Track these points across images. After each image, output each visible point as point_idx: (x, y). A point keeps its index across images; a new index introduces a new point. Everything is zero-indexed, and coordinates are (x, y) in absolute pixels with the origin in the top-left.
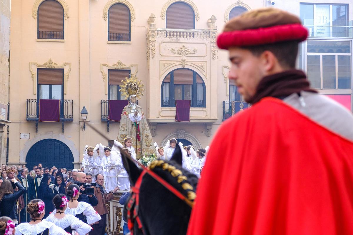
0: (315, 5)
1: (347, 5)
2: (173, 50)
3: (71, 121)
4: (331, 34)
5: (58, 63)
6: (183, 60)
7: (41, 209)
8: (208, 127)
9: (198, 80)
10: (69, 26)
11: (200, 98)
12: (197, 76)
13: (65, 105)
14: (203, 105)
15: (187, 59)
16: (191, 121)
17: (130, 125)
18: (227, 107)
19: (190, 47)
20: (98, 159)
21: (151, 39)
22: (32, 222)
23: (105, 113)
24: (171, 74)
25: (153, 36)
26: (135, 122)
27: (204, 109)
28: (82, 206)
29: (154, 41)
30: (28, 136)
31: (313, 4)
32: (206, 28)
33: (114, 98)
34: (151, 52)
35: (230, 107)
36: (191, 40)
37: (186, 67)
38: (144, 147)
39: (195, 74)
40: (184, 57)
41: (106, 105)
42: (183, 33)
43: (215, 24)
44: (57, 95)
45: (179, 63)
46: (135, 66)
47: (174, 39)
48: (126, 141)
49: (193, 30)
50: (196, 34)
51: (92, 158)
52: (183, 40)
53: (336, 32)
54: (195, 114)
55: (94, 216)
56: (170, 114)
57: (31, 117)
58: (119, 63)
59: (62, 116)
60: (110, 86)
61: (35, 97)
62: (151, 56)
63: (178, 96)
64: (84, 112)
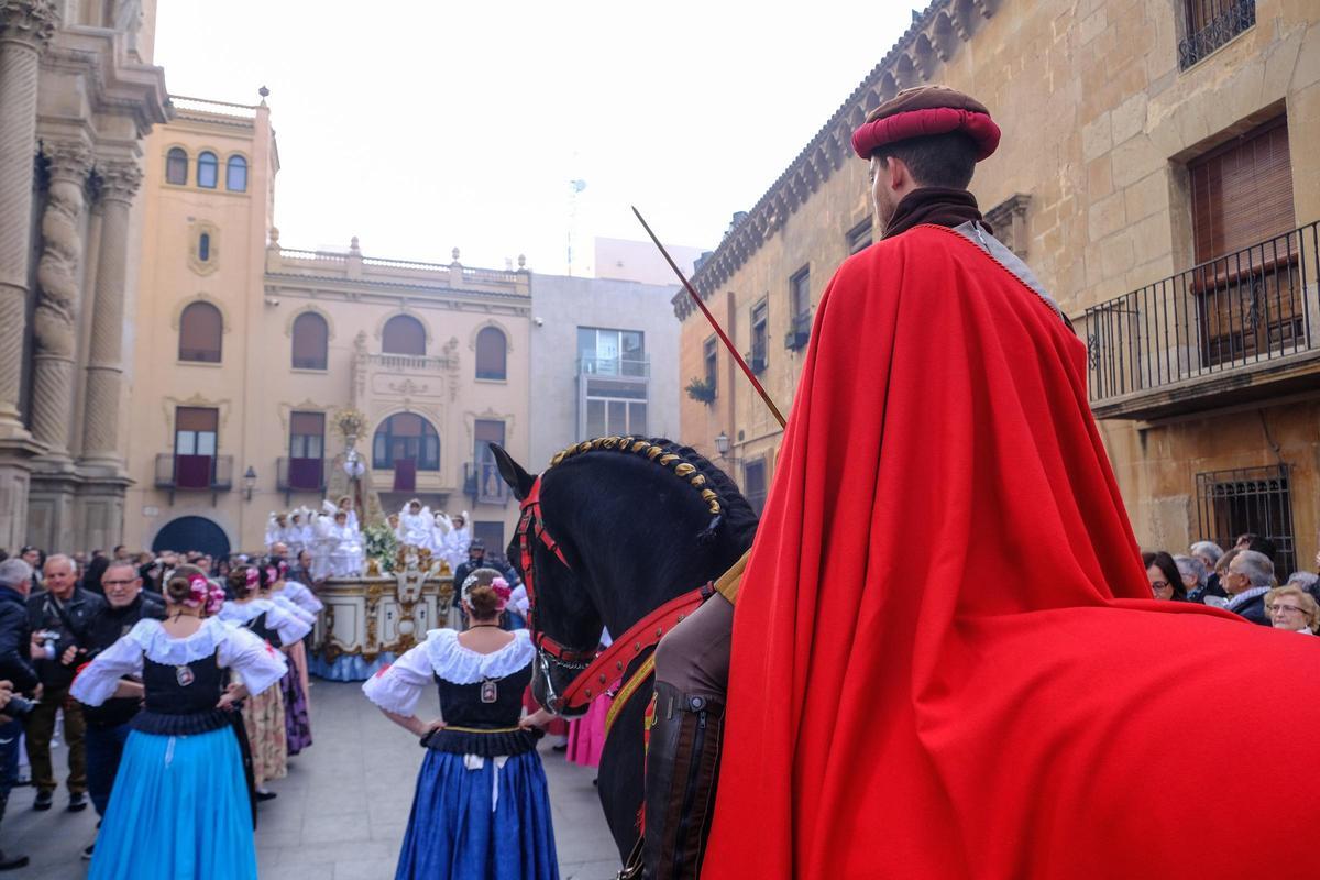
0: (598, 332)
1: (642, 334)
2: (392, 385)
3: (227, 488)
4: (620, 372)
5: (210, 398)
6: (408, 401)
7: (252, 581)
8: (443, 500)
9: (429, 432)
10: (230, 345)
11: (431, 457)
12: (428, 426)
13: (220, 464)
14: (435, 467)
15: (414, 399)
16: (418, 491)
17: (345, 481)
18: (471, 471)
19: (418, 382)
20: (294, 530)
21: (359, 367)
22: (238, 600)
23: (284, 476)
24: (389, 421)
25: (363, 363)
26: (355, 477)
27: (436, 473)
28: (293, 588)
29: (364, 371)
30: (156, 511)
31: (595, 329)
32: (441, 355)
33: (299, 454)
34: (358, 387)
35: (476, 473)
36: (421, 371)
37: (412, 411)
38: (367, 514)
39: (425, 423)
40: (408, 396)
41: (285, 465)
42: (409, 360)
43: (457, 350)
44: (206, 449)
45: (400, 405)
46: (332, 406)
47: (394, 369)
48: (343, 501)
49: (422, 357)
50: (427, 363)
51: (286, 531)
52: (408, 370)
53: (626, 370)
54: (424, 480)
55: (310, 604)
56: (385, 480)
57: (162, 482)
58: (308, 402)
59: (214, 480)
60: (292, 437)
61: (171, 451)
62: (358, 393)
63: (398, 453)
64: (251, 475)
